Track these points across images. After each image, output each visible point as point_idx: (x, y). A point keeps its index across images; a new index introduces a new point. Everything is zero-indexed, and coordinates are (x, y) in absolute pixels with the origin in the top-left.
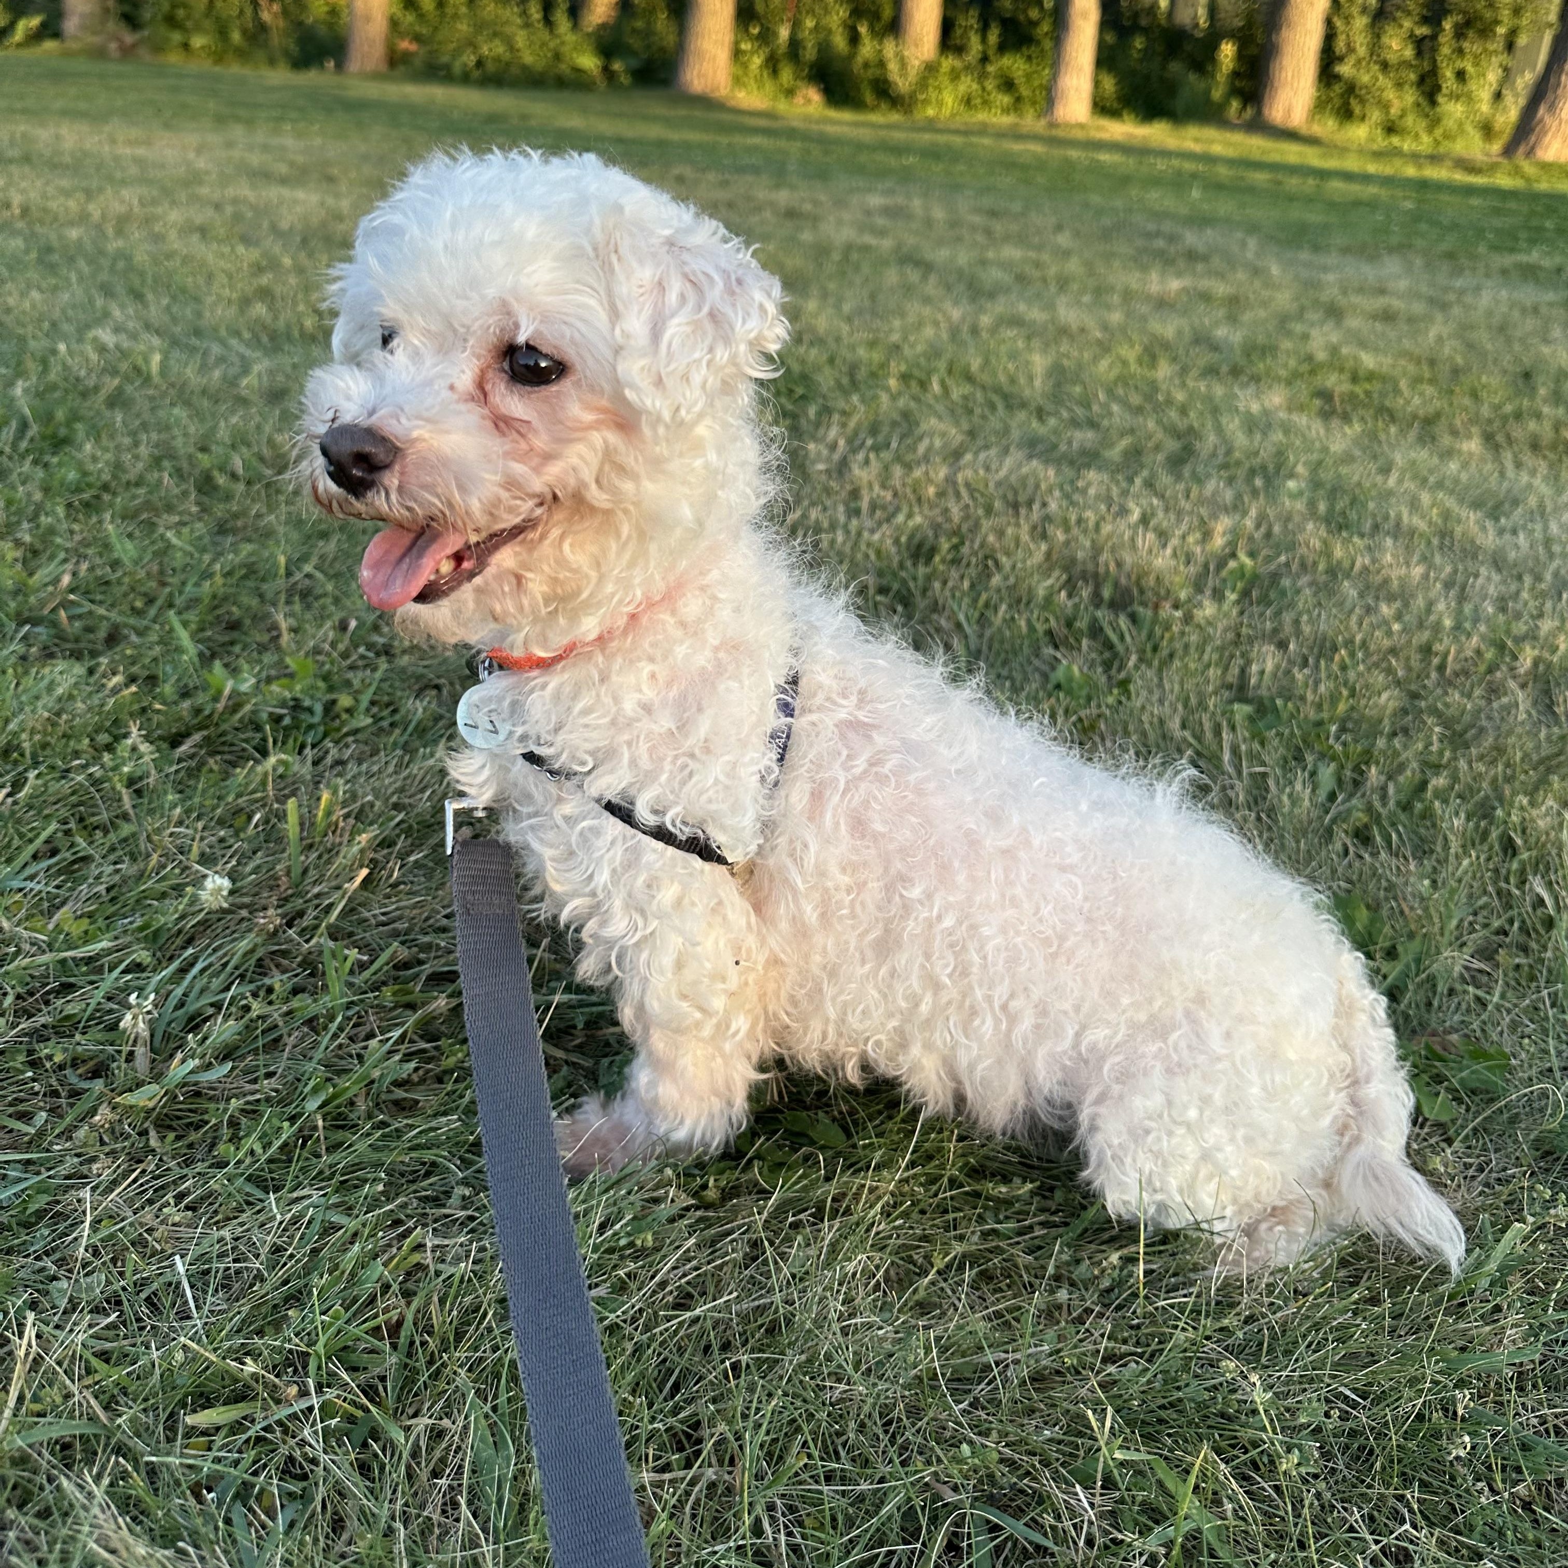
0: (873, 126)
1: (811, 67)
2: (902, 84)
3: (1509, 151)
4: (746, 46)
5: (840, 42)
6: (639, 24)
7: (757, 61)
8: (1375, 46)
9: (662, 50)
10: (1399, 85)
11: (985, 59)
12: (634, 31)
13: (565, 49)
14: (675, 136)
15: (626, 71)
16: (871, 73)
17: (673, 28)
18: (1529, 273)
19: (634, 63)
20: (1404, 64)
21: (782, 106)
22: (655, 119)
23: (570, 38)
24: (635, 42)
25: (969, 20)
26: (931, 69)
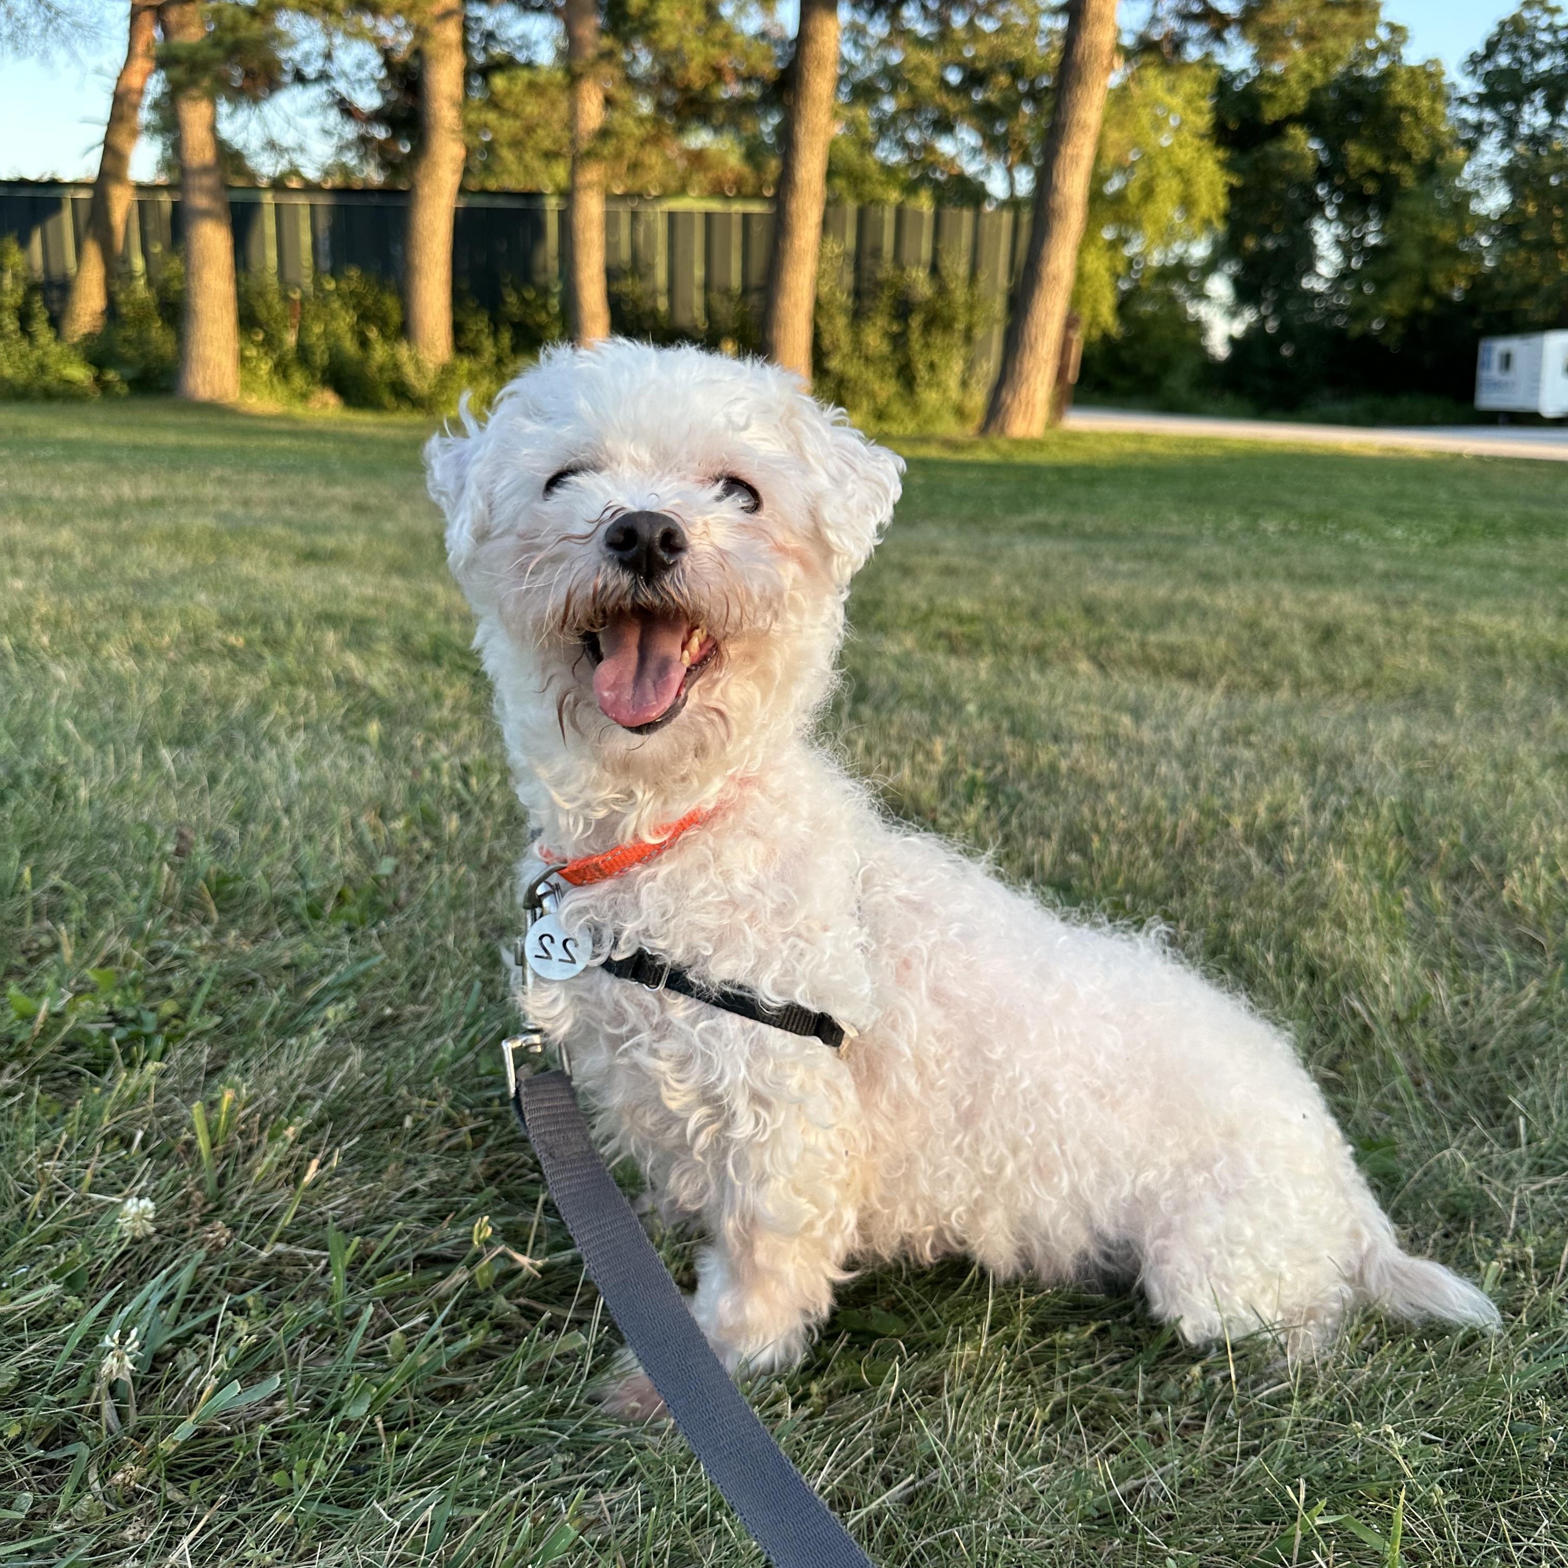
0: (400, 426)
1: (324, 372)
2: (421, 385)
3: (984, 430)
4: (252, 352)
5: (350, 346)
6: (131, 333)
7: (265, 367)
8: (857, 343)
9: (161, 359)
10: (882, 377)
11: (499, 361)
12: (126, 340)
13: (50, 361)
14: (197, 441)
15: (122, 380)
16: (387, 376)
17: (171, 337)
18: (1043, 529)
19: (130, 373)
20: (884, 359)
21: (298, 410)
22: (166, 427)
23: (55, 349)
24: (129, 352)
25: (479, 324)
26: (447, 371)
